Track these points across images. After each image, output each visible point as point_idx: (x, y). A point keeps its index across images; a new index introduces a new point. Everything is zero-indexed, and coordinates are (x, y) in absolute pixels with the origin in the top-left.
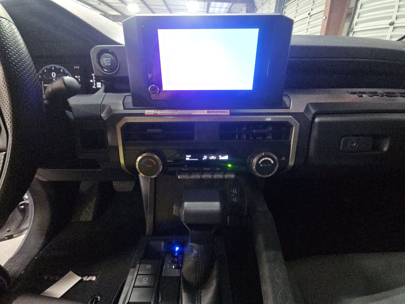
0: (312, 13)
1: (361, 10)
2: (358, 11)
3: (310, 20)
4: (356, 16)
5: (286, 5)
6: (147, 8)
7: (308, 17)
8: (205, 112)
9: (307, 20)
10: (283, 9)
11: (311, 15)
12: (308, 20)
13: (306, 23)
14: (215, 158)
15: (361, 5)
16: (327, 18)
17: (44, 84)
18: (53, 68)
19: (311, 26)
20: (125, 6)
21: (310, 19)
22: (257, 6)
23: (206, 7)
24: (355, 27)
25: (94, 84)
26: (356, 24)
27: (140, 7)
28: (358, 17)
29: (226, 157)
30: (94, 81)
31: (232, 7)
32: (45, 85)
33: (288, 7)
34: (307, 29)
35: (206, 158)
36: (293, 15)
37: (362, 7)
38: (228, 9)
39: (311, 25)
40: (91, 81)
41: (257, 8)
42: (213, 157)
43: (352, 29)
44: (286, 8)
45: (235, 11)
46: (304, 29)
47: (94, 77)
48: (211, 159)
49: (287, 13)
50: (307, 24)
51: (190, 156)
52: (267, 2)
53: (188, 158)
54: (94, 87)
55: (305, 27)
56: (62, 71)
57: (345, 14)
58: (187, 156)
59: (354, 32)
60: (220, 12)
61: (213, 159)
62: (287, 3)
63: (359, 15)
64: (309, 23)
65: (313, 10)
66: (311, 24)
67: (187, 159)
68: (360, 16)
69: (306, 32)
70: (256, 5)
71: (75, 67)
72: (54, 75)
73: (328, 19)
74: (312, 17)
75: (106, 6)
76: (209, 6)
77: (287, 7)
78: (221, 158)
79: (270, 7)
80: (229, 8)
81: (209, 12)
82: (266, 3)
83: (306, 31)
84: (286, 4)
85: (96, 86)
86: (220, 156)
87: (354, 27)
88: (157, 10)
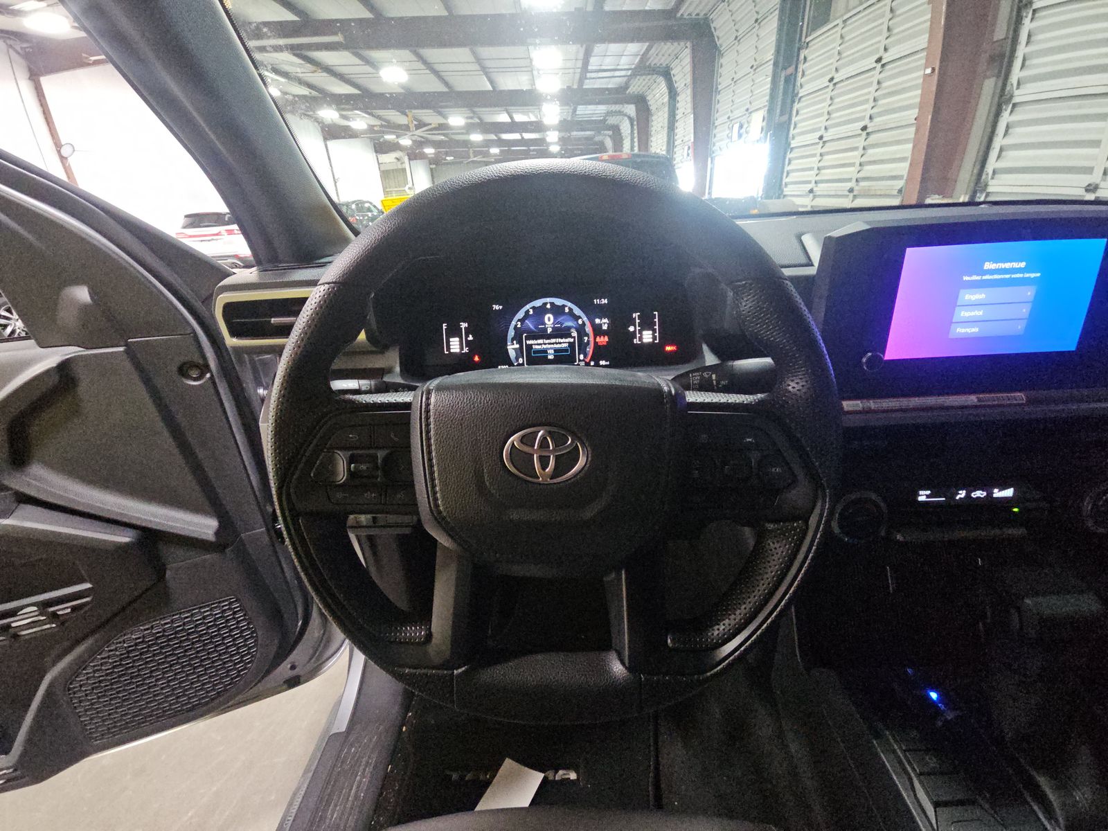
0: (887, 58)
1: (1031, 48)
2: (1021, 50)
3: (883, 75)
4: (1017, 63)
5: (808, 40)
6: (428, 71)
7: (875, 68)
8: (972, 399)
9: (873, 76)
10: (799, 49)
11: (883, 62)
12: (876, 76)
13: (872, 83)
14: (985, 494)
15: (1029, 36)
16: (937, 71)
17: (527, 338)
18: (548, 306)
19: (887, 91)
20: (374, 71)
21: (880, 72)
22: (721, 46)
23: (581, 56)
24: (1016, 92)
25: (638, 335)
26: (1019, 84)
27: (409, 70)
28: (1023, 66)
29: (1009, 493)
30: (638, 328)
31: (651, 52)
32: (529, 342)
33: (814, 45)
34: (875, 100)
35: (963, 496)
36: (832, 64)
37: (1033, 39)
38: (639, 57)
39: (886, 88)
40: (631, 329)
41: (721, 51)
42: (981, 492)
43: (1008, 97)
44: (807, 48)
45: (660, 60)
46: (867, 100)
47: (637, 321)
48: (974, 497)
49: (812, 59)
50: (875, 86)
51: (928, 492)
52: (749, 34)
53: (923, 496)
54: (636, 341)
55: (869, 93)
56: (567, 310)
57: (984, 57)
58: (921, 493)
59: (1014, 105)
60: (618, 65)
61: (980, 497)
62: (810, 35)
63: (1024, 60)
64: (879, 83)
65: (889, 50)
66: (884, 85)
67: (922, 498)
68: (1027, 63)
69: (872, 108)
70: (718, 43)
71: (595, 301)
72: (549, 320)
73: (939, 73)
74: (888, 67)
75: (325, 74)
76: (588, 54)
77: (810, 45)
78: (997, 493)
79: (760, 47)
80: (643, 55)
81: (590, 68)
82: (746, 37)
83: (873, 104)
84: (806, 37)
85: (641, 339)
86: (996, 491)
87: (1013, 93)
88: (454, 73)
